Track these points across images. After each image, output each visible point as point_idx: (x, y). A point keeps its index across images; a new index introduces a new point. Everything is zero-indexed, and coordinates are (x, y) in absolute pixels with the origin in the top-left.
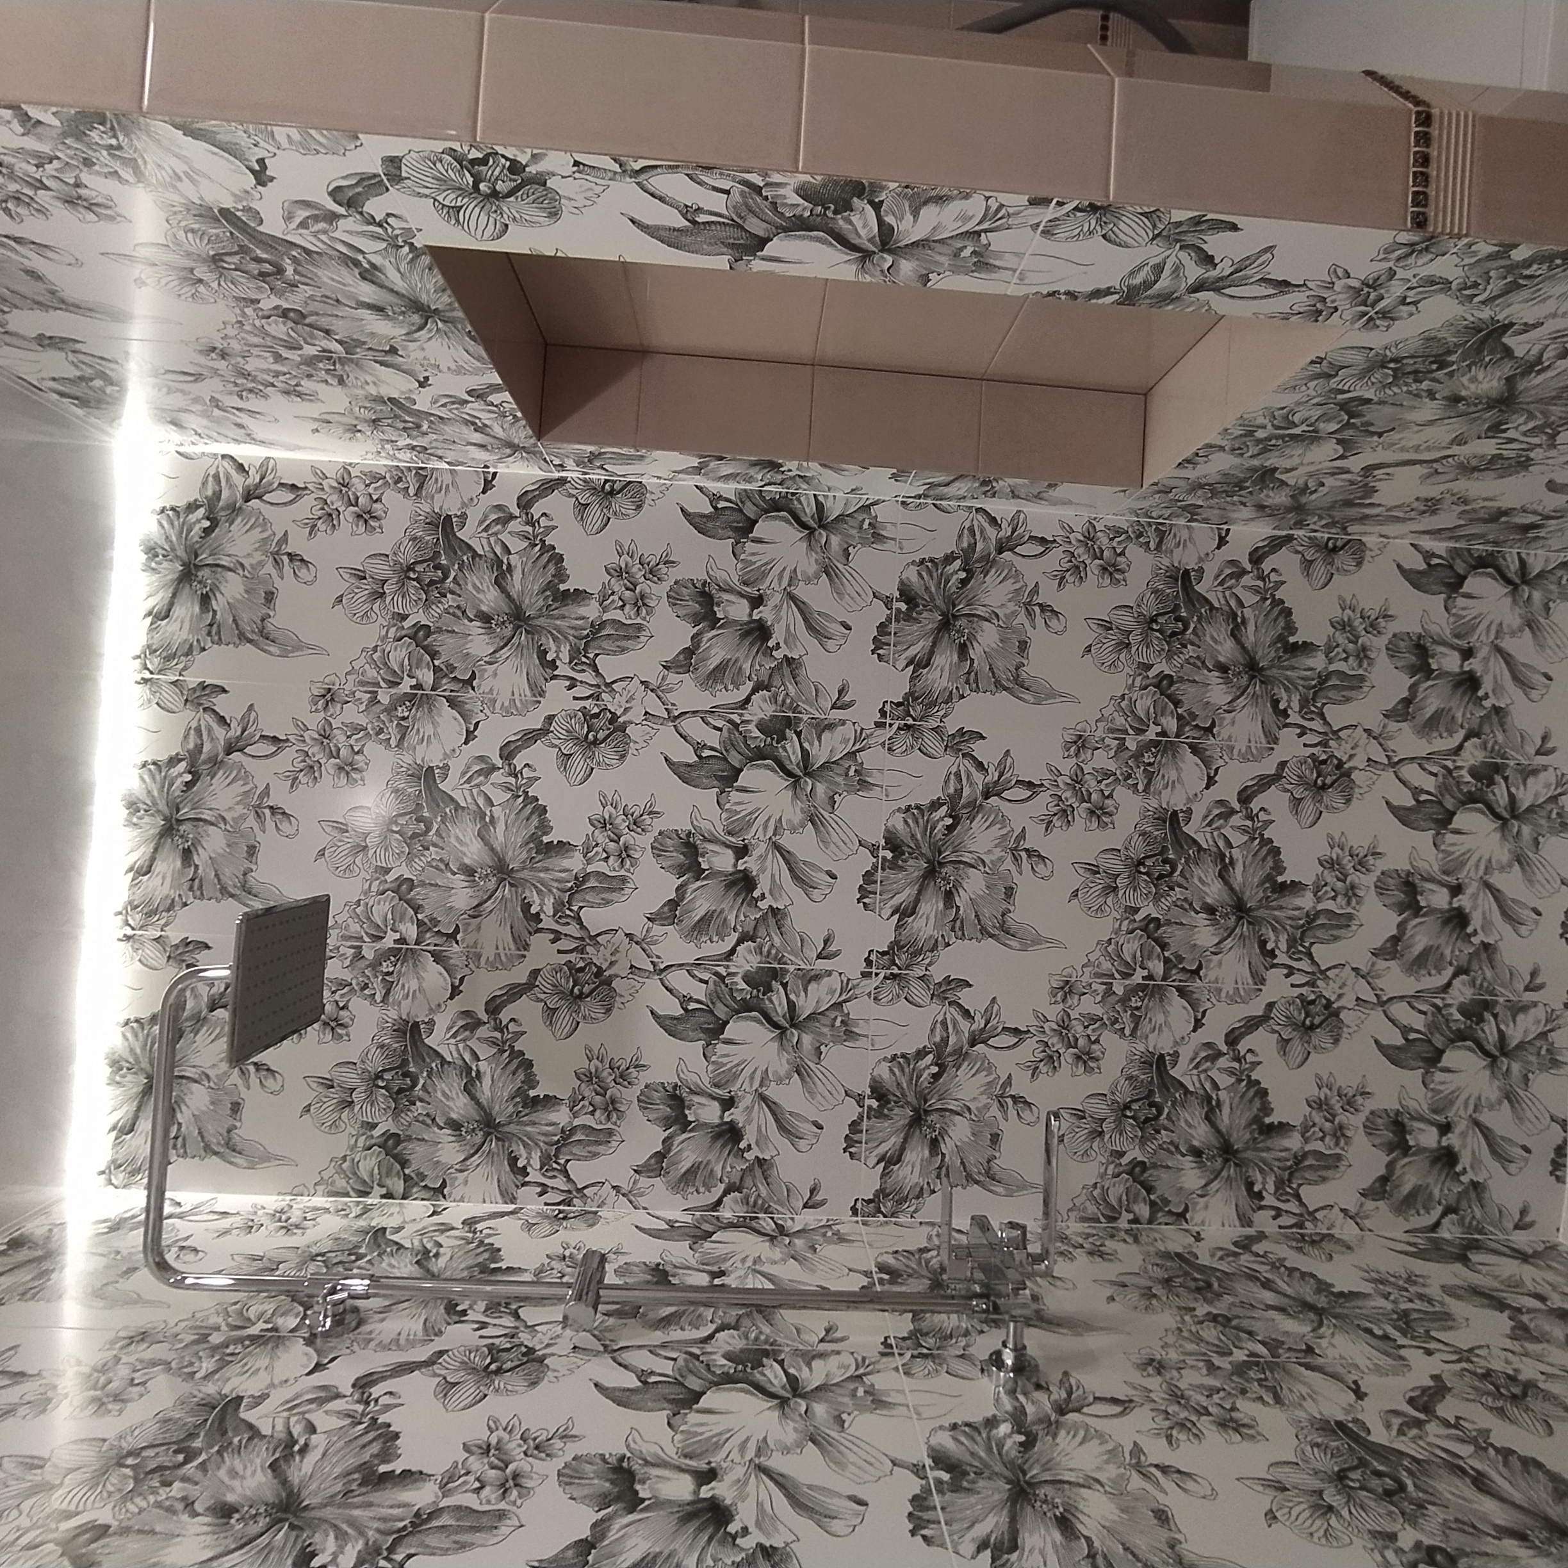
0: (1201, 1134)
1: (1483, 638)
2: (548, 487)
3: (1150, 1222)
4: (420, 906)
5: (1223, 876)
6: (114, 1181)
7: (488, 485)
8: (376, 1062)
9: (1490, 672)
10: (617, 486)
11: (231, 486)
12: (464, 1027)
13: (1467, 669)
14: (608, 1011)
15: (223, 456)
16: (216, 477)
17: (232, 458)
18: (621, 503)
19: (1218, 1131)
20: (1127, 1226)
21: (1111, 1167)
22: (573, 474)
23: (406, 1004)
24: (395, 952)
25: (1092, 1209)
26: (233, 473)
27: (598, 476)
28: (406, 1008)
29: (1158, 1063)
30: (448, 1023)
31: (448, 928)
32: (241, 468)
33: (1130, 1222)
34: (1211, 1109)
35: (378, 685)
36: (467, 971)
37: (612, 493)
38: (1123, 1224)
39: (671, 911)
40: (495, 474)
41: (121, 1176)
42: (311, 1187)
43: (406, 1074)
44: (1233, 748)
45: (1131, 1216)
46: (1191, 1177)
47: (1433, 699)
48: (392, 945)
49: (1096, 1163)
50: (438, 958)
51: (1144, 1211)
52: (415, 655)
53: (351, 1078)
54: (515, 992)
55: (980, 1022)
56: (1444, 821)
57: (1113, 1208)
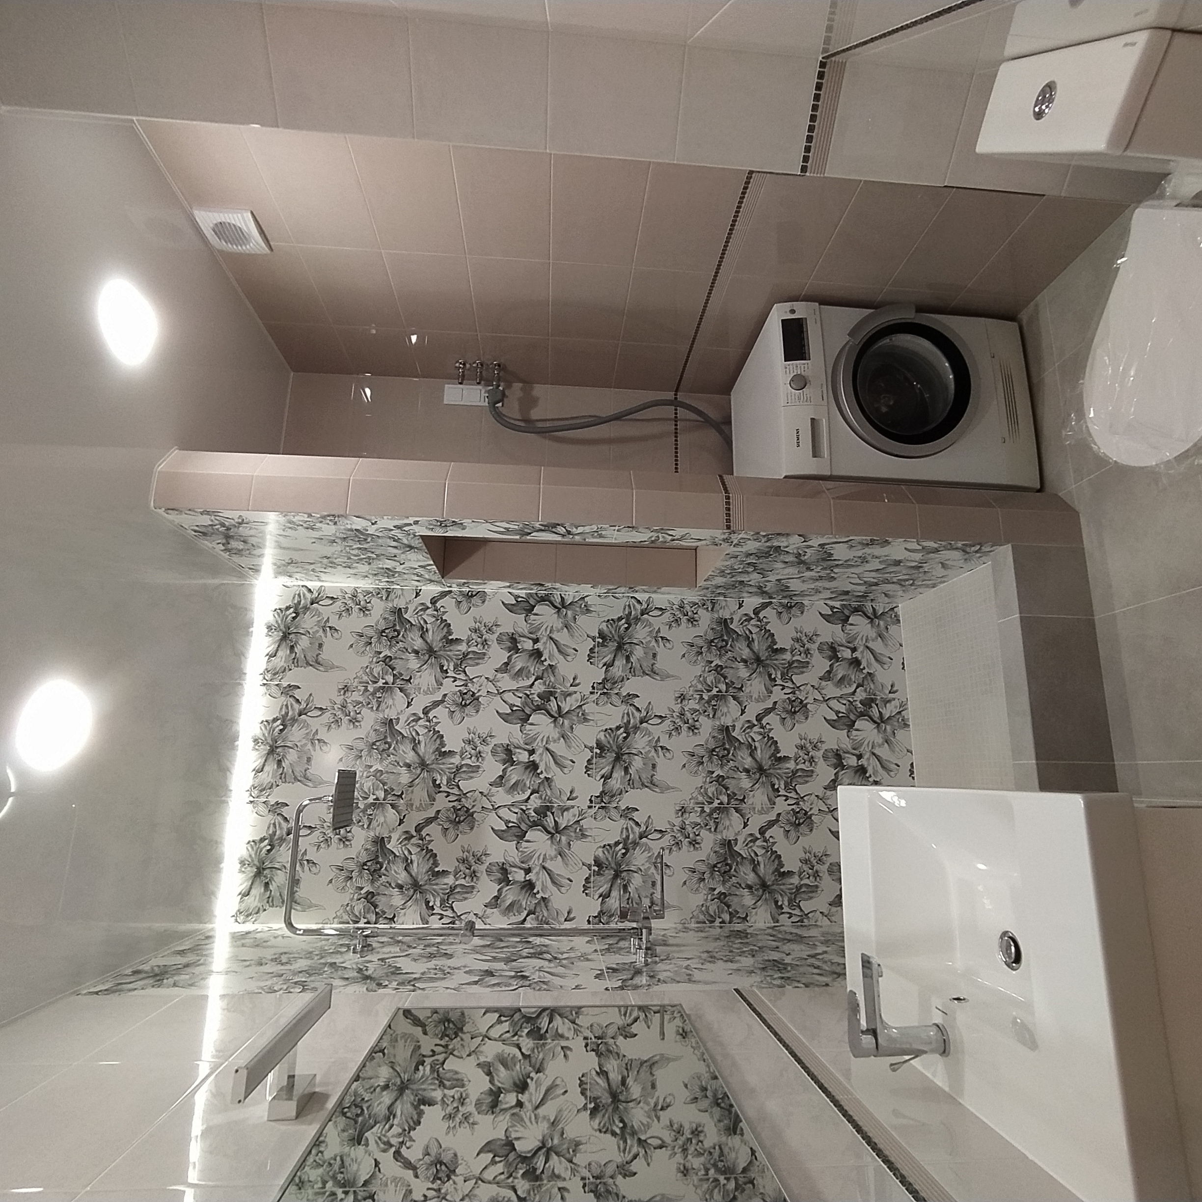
0: (751, 878)
1: (860, 643)
2: (444, 594)
3: (730, 923)
4: (386, 783)
5: (752, 755)
6: (239, 920)
7: (417, 595)
8: (364, 857)
9: (865, 658)
10: (474, 593)
11: (305, 598)
12: (405, 839)
13: (854, 656)
14: (472, 829)
15: (302, 586)
16: (299, 595)
17: (306, 587)
18: (474, 600)
19: (759, 876)
20: (719, 925)
21: (710, 896)
22: (455, 589)
23: (378, 829)
24: (373, 804)
25: (702, 917)
26: (306, 592)
27: (465, 589)
28: (378, 831)
29: (728, 844)
30: (397, 837)
31: (398, 792)
32: (310, 591)
33: (720, 923)
34: (755, 866)
35: (368, 683)
36: (407, 812)
37: (472, 596)
38: (717, 924)
39: (501, 780)
40: (420, 590)
41: (242, 917)
42: (331, 919)
43: (378, 863)
44: (752, 697)
45: (721, 920)
46: (748, 899)
47: (840, 671)
48: (372, 801)
49: (702, 894)
50: (393, 806)
51: (727, 917)
52: (385, 669)
53: (352, 865)
54: (429, 821)
55: (643, 828)
56: (851, 725)
57: (712, 916)
